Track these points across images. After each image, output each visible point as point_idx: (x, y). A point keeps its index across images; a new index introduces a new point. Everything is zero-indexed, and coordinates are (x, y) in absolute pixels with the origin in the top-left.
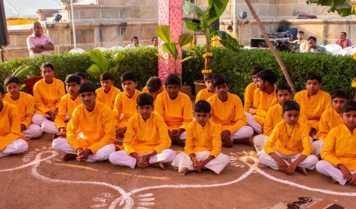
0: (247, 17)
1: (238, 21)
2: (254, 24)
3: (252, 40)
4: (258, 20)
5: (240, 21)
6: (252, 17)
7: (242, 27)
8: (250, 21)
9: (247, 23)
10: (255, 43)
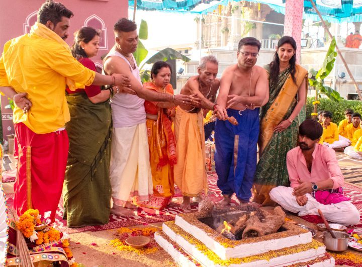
0: (346, 77)
1: (337, 80)
2: (351, 83)
3: (349, 95)
4: (353, 79)
5: (339, 81)
6: (349, 77)
7: (341, 86)
8: (347, 81)
9: (345, 82)
10: (351, 97)
